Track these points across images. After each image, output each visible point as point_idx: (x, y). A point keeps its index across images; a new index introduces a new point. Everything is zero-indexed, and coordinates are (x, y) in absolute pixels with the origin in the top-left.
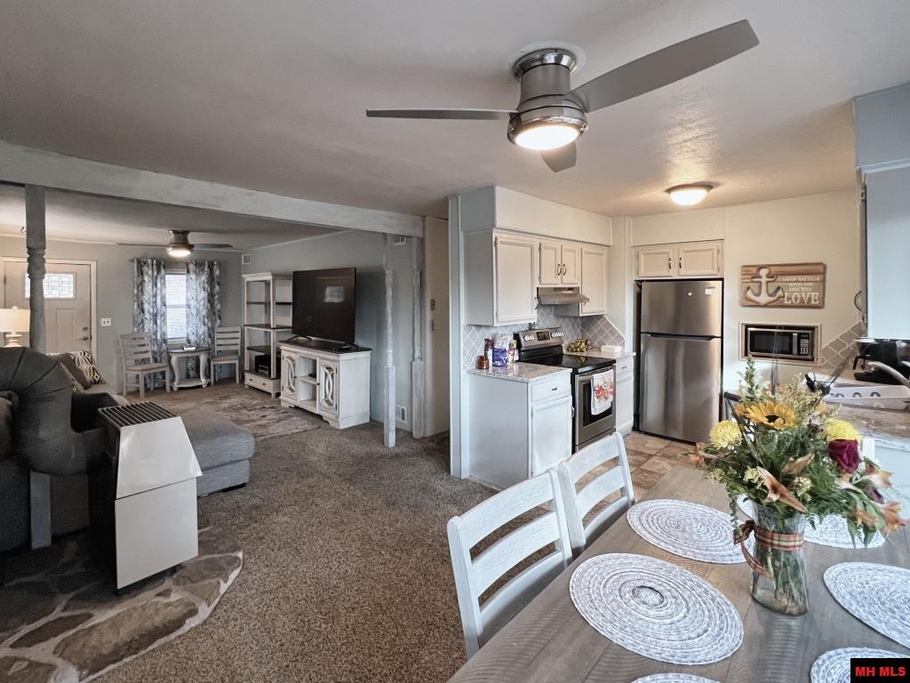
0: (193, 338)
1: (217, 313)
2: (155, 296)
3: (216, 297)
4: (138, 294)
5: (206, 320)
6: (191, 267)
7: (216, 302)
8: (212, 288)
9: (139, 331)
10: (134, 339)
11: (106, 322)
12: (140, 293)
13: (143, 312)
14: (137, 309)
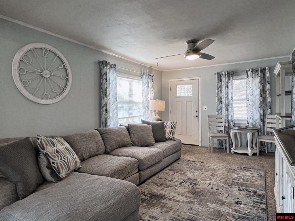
0: (250, 121)
1: (268, 104)
3: (268, 92)
6: (250, 73)
7: (268, 96)
8: (264, 87)
9: (219, 113)
10: (216, 118)
11: (205, 109)
12: (219, 92)
13: (221, 103)
14: (217, 102)
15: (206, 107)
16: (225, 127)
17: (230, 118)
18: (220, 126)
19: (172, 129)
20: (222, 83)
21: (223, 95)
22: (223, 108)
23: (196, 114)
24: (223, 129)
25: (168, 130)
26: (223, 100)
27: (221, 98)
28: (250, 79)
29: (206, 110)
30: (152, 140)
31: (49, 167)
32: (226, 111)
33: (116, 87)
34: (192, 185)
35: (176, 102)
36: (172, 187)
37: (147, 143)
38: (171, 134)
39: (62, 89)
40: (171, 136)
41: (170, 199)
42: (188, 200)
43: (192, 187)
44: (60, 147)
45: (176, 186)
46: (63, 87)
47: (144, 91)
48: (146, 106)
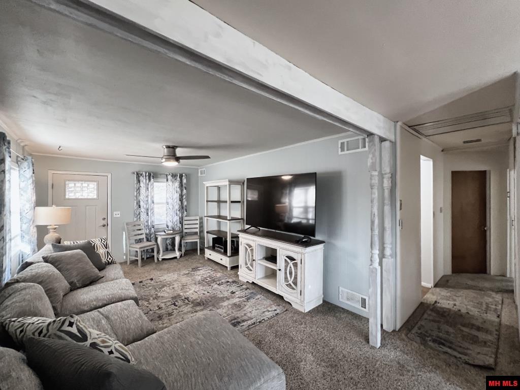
0: (170, 224)
1: (184, 207)
2: (147, 197)
3: (184, 197)
4: (137, 195)
5: (178, 212)
6: (169, 177)
7: (184, 200)
8: (182, 191)
9: (137, 220)
10: (135, 225)
13: (140, 207)
14: (136, 206)
15: (119, 212)
17: (149, 224)
18: (139, 235)
19: (106, 248)
20: (140, 184)
21: (142, 197)
22: (141, 213)
23: (104, 222)
25: (101, 251)
26: (142, 204)
28: (170, 183)
29: (119, 216)
32: (147, 216)
40: (110, 259)
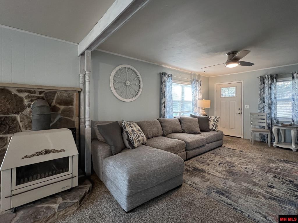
0: (296, 119)
2: (270, 94)
9: (261, 112)
10: (259, 116)
11: (247, 107)
12: (262, 93)
13: (264, 103)
14: (260, 101)
15: (249, 106)
16: (268, 124)
17: (273, 116)
18: (262, 123)
19: (215, 122)
20: (265, 85)
21: (266, 95)
22: (265, 107)
23: (239, 111)
24: (265, 125)
25: (212, 123)
26: (266, 100)
27: (264, 98)
28: (296, 80)
29: (249, 108)
30: (198, 129)
31: (128, 139)
32: (269, 110)
33: (172, 90)
34: (229, 167)
35: (221, 101)
36: (212, 166)
37: (194, 131)
38: (214, 127)
39: (137, 92)
40: (214, 128)
41: (209, 174)
42: (224, 177)
43: (229, 168)
44: (134, 128)
45: (215, 165)
46: (137, 91)
47: (193, 93)
48: (194, 104)
